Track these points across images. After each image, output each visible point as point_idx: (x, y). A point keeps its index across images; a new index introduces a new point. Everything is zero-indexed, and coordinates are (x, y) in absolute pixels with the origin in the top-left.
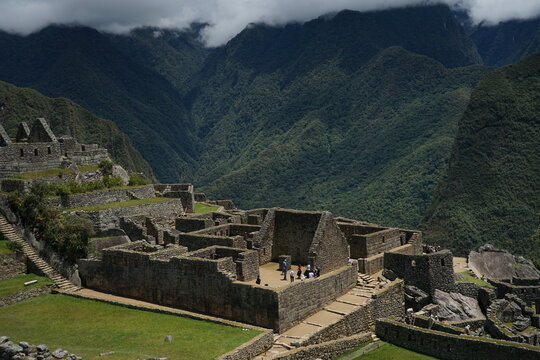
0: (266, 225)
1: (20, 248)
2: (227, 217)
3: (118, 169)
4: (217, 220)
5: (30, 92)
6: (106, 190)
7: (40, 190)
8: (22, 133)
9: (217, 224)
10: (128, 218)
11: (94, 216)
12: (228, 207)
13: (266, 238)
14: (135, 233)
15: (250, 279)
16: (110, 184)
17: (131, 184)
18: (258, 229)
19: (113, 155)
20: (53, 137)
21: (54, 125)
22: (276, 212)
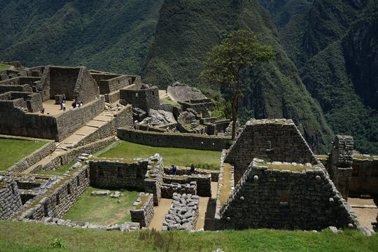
0: (44, 77)
2: (17, 73)
4: (10, 75)
9: (10, 77)
12: (17, 66)
13: (45, 84)
15: (37, 111)
18: (39, 79)
22: (50, 68)
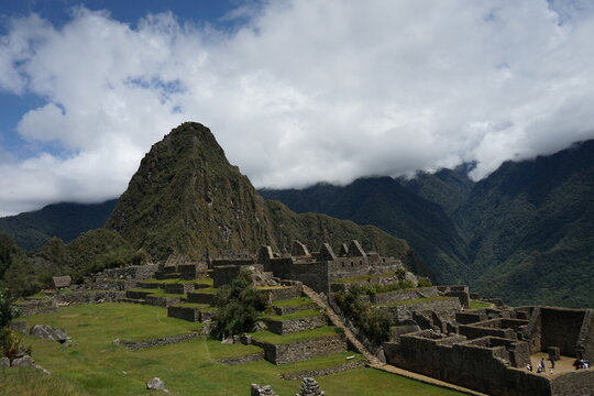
0: (534, 320)
1: (343, 332)
2: (498, 312)
3: (409, 275)
4: (490, 315)
5: (349, 223)
6: (401, 290)
7: (355, 291)
8: (343, 250)
9: (490, 318)
10: (419, 312)
11: (393, 310)
12: (499, 304)
13: (534, 331)
14: (424, 324)
15: (522, 366)
16: (404, 286)
17: (419, 286)
18: (526, 323)
19: (406, 265)
20: (363, 253)
21: (364, 245)
22: (542, 310)
